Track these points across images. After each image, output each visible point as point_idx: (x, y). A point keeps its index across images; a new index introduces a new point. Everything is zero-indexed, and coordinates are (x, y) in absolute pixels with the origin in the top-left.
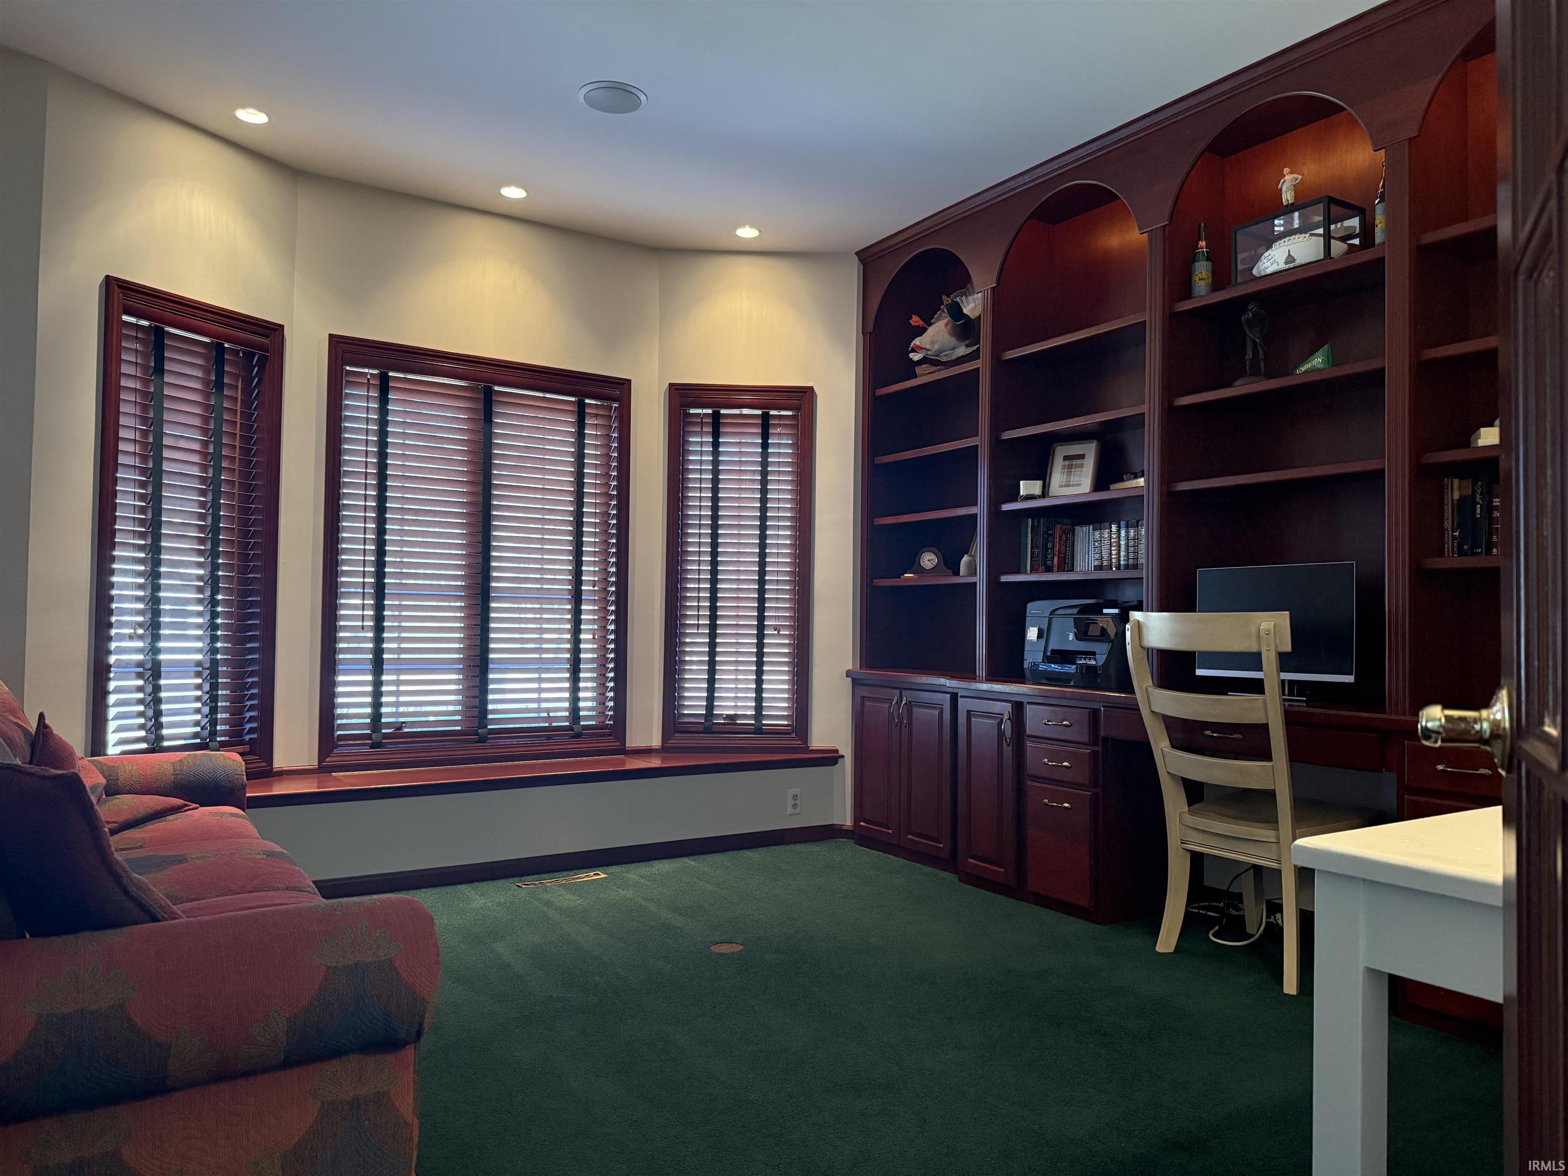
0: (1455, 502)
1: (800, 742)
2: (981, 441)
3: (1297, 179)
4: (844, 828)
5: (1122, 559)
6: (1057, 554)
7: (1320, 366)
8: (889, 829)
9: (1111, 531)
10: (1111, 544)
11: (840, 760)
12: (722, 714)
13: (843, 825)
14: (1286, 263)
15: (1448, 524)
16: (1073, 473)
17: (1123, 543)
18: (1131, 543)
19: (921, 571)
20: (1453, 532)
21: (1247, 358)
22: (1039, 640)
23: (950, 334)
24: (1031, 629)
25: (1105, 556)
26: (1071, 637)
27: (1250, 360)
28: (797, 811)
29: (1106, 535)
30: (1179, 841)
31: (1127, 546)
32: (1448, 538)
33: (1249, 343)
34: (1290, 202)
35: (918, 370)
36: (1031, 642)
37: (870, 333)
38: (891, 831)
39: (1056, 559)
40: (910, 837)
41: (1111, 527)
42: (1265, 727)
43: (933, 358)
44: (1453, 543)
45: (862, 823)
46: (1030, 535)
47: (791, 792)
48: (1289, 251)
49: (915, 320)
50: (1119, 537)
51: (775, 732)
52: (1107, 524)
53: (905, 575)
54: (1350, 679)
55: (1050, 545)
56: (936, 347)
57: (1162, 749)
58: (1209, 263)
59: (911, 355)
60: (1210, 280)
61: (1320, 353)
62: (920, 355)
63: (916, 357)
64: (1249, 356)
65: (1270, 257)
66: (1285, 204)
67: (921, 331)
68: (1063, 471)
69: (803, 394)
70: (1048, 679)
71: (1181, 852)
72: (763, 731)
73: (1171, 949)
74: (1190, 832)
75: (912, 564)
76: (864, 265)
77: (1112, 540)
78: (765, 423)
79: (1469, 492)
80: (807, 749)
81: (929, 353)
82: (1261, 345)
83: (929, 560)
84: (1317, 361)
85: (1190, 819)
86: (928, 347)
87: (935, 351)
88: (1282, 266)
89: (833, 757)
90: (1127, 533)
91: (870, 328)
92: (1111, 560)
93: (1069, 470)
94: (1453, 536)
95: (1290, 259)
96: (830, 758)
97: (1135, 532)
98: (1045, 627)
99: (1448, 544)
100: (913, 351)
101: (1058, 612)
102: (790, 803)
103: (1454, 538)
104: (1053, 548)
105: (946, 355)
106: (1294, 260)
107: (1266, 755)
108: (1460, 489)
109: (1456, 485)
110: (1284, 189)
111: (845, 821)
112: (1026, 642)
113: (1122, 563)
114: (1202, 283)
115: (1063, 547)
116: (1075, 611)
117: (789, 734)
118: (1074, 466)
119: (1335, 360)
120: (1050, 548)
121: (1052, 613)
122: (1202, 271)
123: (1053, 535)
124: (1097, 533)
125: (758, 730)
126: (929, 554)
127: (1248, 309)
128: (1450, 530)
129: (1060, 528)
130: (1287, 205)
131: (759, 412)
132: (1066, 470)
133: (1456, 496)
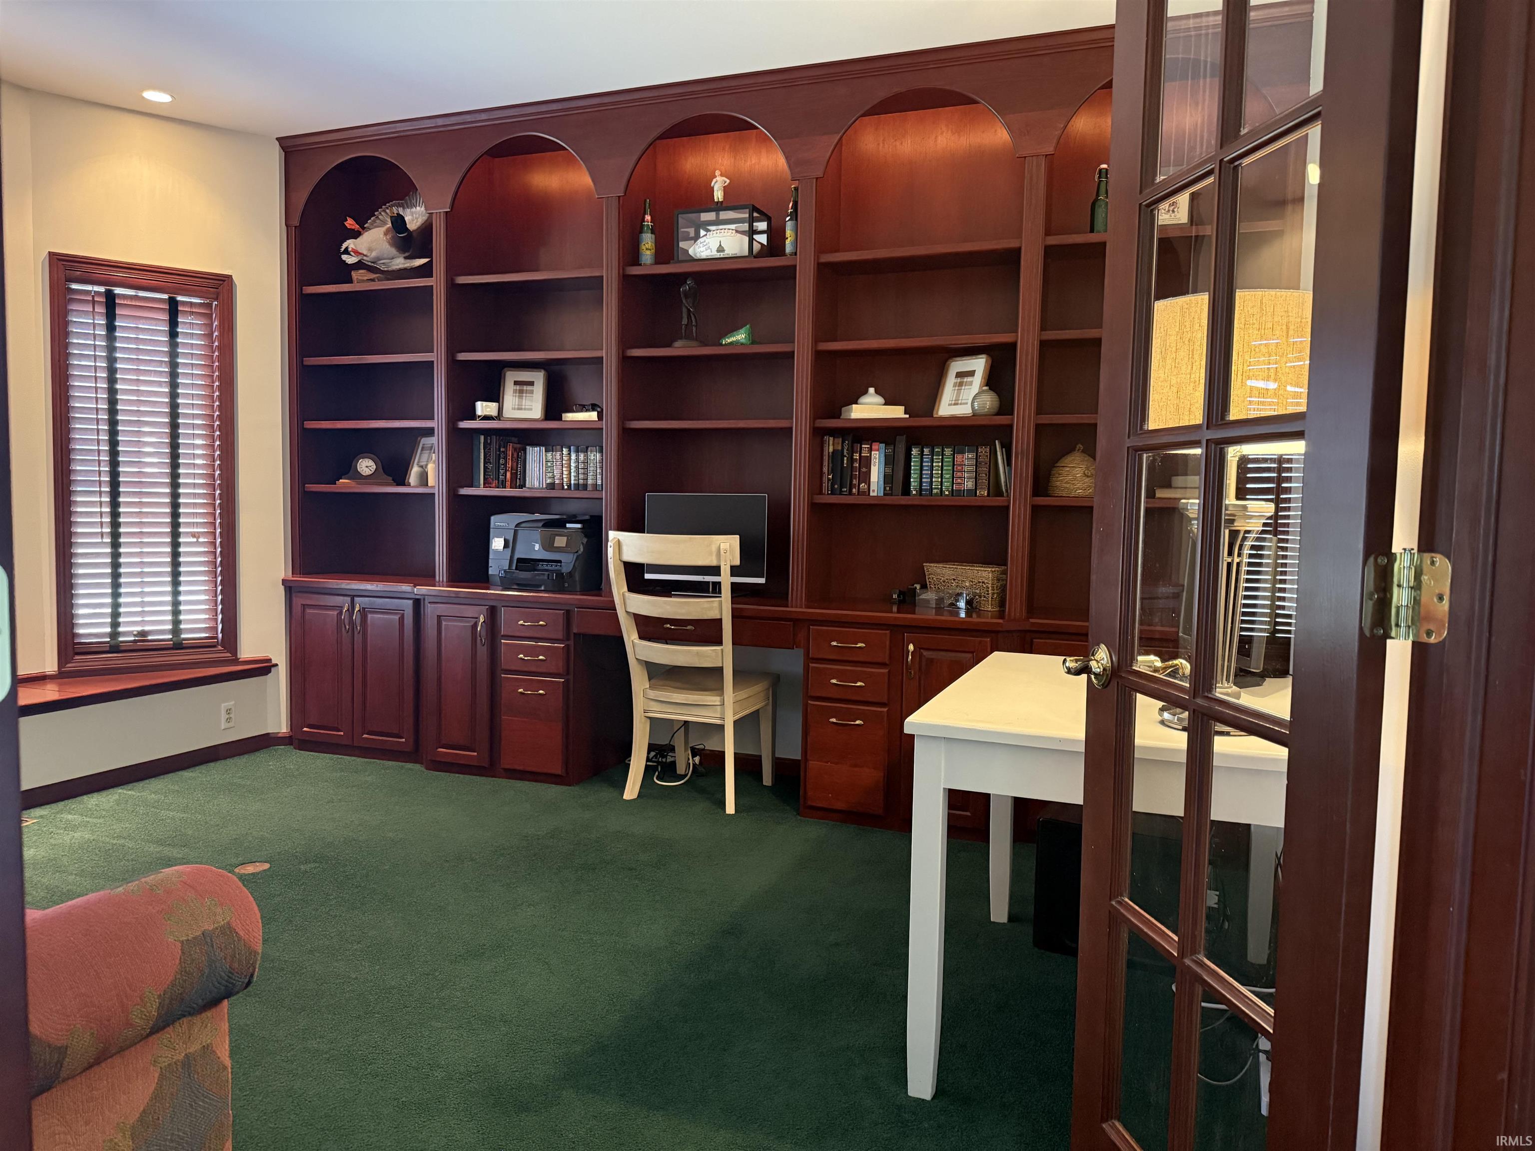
0: (830, 454)
1: (230, 655)
2: (437, 357)
3: (725, 182)
4: (280, 735)
5: (573, 478)
6: (510, 470)
7: (743, 341)
8: (339, 731)
9: (563, 454)
10: (562, 465)
11: (273, 669)
12: (133, 631)
13: (278, 733)
14: (718, 251)
15: (825, 469)
16: (524, 398)
17: (573, 465)
18: (581, 466)
19: (358, 476)
20: (828, 475)
21: (683, 323)
22: (505, 549)
23: (389, 242)
24: (496, 539)
25: (557, 476)
26: (537, 547)
27: (686, 325)
28: (231, 724)
29: (558, 457)
30: (643, 711)
31: (577, 468)
32: (825, 479)
33: (684, 310)
34: (720, 200)
35: (354, 274)
36: (496, 551)
37: (296, 227)
38: (342, 733)
39: (508, 475)
40: (365, 736)
41: (562, 450)
42: (720, 621)
43: (370, 264)
44: (828, 483)
45: (305, 729)
46: (482, 451)
47: (224, 706)
48: (720, 242)
49: (350, 223)
50: (570, 459)
51: (197, 646)
52: (559, 447)
53: (340, 481)
54: (762, 581)
55: (502, 461)
56: (374, 254)
57: (632, 641)
58: (653, 236)
59: (344, 257)
60: (653, 251)
61: (742, 331)
62: (354, 258)
63: (350, 260)
64: (685, 321)
65: (705, 244)
66: (716, 200)
67: (356, 235)
68: (515, 395)
69: (221, 282)
70: (518, 584)
71: (644, 719)
72: (184, 645)
73: (635, 796)
74: (652, 703)
75: (347, 469)
76: (285, 153)
77: (564, 462)
78: (173, 309)
79: (840, 448)
80: (236, 661)
81: (365, 258)
82: (694, 314)
83: (367, 467)
84: (740, 336)
85: (652, 694)
86: (365, 253)
87: (373, 258)
88: (715, 254)
89: (267, 666)
90: (577, 456)
91: (296, 222)
92: (562, 479)
93: (521, 395)
94: (828, 478)
95: (720, 249)
96: (263, 668)
97: (584, 456)
98: (511, 539)
99: (825, 483)
100: (346, 252)
101: (523, 525)
102: (224, 716)
103: (829, 480)
104: (505, 464)
105: (383, 263)
106: (723, 251)
107: (719, 642)
108: (833, 445)
109: (831, 442)
110: (715, 189)
111: (280, 727)
112: (491, 552)
113: (572, 482)
114: (648, 252)
115: (515, 464)
116: (541, 524)
117: (214, 646)
118: (525, 391)
119: (754, 339)
120: (502, 465)
121: (517, 526)
122: (648, 242)
123: (505, 453)
124: (549, 454)
125: (178, 645)
126: (367, 460)
127: (686, 282)
128: (826, 473)
129: (512, 447)
130: (718, 202)
131: (165, 296)
132: (517, 394)
133: (831, 450)
